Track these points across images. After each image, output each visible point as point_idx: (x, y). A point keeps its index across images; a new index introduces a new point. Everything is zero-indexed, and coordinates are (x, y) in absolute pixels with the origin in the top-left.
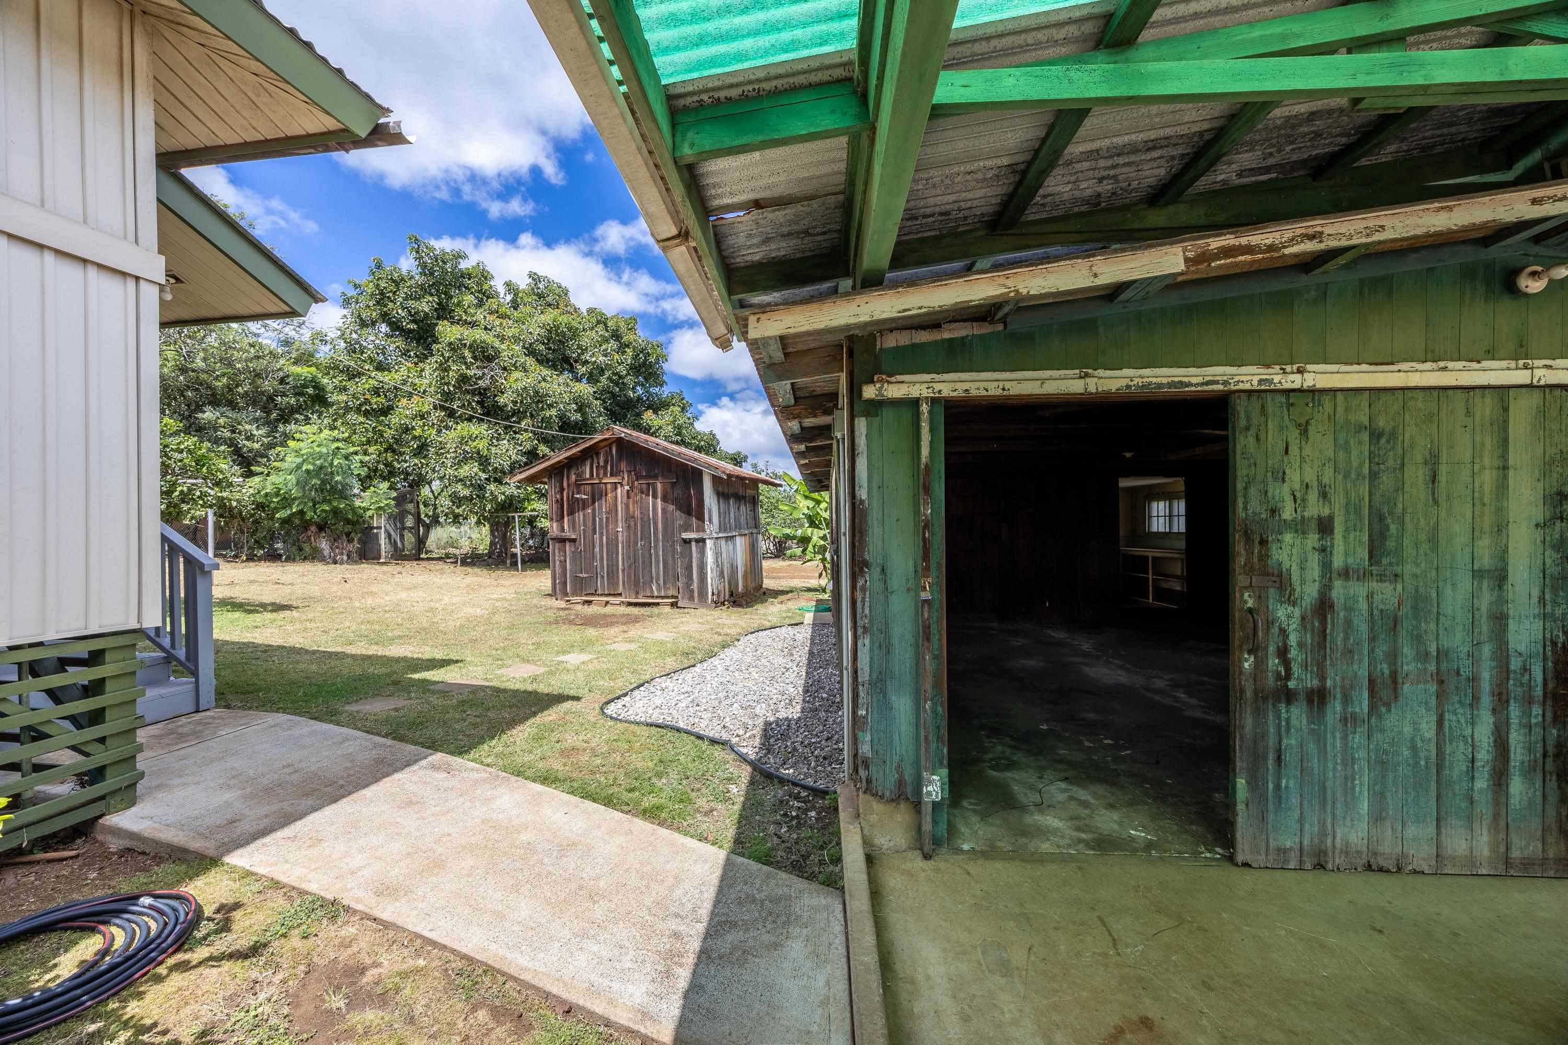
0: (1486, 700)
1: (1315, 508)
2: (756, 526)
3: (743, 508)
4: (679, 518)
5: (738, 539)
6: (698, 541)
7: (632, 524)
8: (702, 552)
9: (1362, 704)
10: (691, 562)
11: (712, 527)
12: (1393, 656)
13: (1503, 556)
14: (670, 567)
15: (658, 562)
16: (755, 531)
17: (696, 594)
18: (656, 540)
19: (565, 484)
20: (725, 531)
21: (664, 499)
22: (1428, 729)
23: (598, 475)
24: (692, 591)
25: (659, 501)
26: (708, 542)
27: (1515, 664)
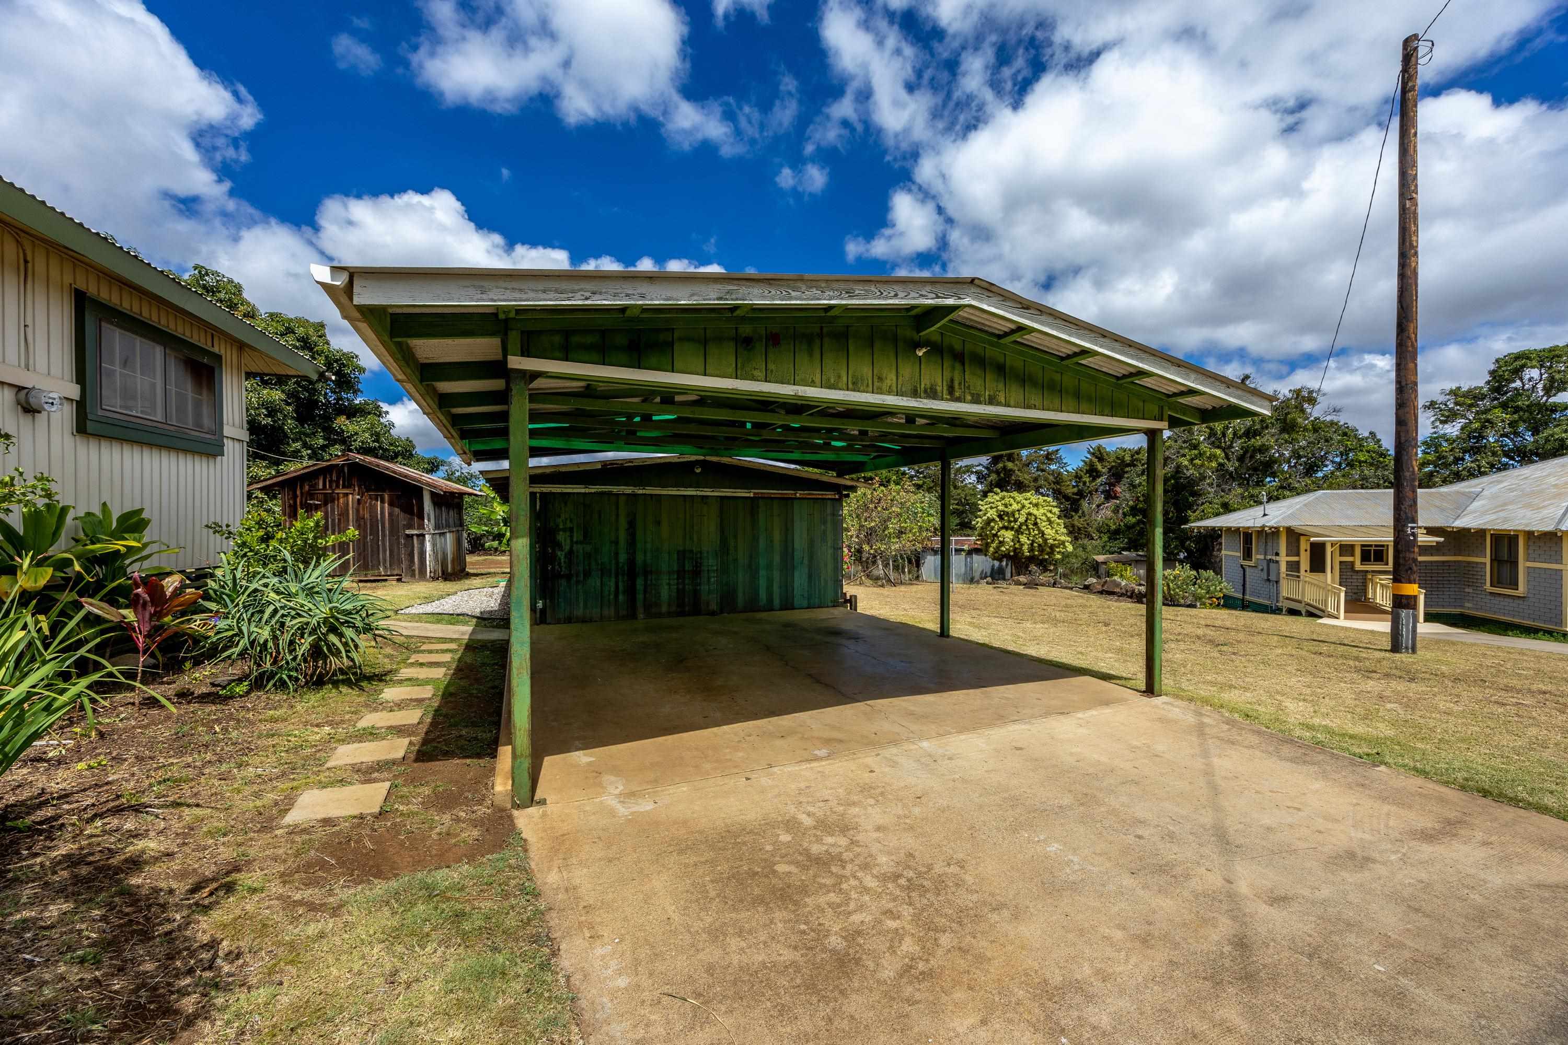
0: (613, 575)
1: (569, 525)
2: (461, 525)
3: (451, 513)
4: (402, 518)
5: (448, 535)
6: (418, 535)
7: (362, 523)
8: (422, 543)
9: (581, 578)
10: (413, 550)
11: (429, 524)
12: (589, 564)
13: (617, 538)
14: (395, 553)
15: (385, 551)
16: (460, 529)
17: (417, 572)
18: (384, 535)
19: (298, 493)
20: (439, 529)
21: (391, 504)
22: (599, 584)
23: (330, 487)
24: (414, 571)
25: (386, 505)
26: (427, 536)
27: (621, 565)
